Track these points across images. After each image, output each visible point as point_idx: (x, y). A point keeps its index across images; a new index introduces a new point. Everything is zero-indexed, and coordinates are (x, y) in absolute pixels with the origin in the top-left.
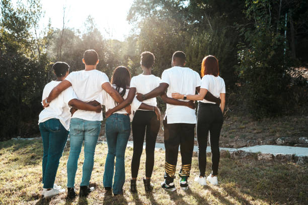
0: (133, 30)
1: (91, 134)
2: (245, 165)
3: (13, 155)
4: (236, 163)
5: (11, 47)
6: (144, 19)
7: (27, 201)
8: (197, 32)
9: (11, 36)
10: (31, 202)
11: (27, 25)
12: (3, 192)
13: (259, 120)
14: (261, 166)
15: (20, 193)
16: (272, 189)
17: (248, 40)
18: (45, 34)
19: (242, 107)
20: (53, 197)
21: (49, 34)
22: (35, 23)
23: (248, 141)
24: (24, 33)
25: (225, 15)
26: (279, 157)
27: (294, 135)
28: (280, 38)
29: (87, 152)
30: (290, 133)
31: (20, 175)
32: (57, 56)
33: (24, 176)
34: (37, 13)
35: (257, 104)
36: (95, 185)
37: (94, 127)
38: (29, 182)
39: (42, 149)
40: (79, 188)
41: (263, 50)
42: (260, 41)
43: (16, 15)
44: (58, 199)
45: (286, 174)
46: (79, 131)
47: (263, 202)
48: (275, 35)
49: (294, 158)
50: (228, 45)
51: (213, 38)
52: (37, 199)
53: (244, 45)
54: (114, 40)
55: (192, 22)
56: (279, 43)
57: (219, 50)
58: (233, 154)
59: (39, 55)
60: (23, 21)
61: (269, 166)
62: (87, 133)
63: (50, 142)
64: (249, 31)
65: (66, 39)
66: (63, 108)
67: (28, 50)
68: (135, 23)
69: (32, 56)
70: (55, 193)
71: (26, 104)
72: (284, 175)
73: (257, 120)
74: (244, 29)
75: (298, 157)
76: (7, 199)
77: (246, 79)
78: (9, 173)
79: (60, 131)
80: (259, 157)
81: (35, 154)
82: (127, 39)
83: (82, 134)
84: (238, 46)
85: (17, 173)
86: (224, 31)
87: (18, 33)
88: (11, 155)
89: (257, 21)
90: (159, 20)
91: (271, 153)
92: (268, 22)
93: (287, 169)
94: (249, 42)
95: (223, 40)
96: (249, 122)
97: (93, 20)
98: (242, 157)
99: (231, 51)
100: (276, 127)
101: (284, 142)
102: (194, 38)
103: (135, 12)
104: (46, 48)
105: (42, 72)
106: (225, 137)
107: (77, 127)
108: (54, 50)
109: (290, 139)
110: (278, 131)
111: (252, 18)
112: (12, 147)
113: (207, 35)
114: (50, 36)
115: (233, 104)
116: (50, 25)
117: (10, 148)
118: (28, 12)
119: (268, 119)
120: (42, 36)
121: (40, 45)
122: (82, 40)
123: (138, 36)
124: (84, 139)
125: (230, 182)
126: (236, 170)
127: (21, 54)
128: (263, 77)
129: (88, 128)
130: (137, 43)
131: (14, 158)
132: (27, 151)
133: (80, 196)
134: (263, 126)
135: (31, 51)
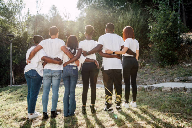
0: (81, 13)
1: (56, 78)
2: (154, 95)
3: (9, 95)
4: (148, 94)
5: (5, 28)
6: (88, 6)
7: (18, 122)
8: (122, 13)
9: (4, 21)
10: (21, 122)
11: (14, 13)
12: (4, 117)
13: (163, 67)
14: (164, 95)
15: (14, 117)
16: (171, 108)
17: (155, 16)
18: (26, 18)
19: (152, 60)
20: (35, 119)
21: (28, 19)
22: (19, 12)
23: (156, 81)
24: (12, 18)
25: (140, 2)
26: (175, 89)
27: (185, 75)
28: (175, 14)
29: (54, 90)
30: (182, 74)
31: (14, 107)
32: (34, 32)
33: (17, 107)
34: (20, 5)
35: (161, 57)
36: (60, 111)
37: (58, 74)
38: (19, 110)
39: (27, 91)
40: (50, 113)
41: (164, 22)
42: (162, 17)
43: (7, 7)
44: (37, 120)
45: (179, 99)
46: (48, 77)
47: (164, 116)
48: (172, 12)
49: (185, 89)
50: (142, 20)
51: (132, 16)
52: (25, 120)
53: (152, 20)
54: (70, 21)
55: (119, 7)
56: (175, 18)
57: (137, 24)
58: (146, 88)
59: (23, 32)
60: (11, 11)
61: (169, 95)
62: (53, 78)
63: (31, 85)
64: (155, 11)
65: (39, 22)
66: (38, 62)
67: (15, 29)
68: (83, 9)
69: (18, 33)
70: (36, 116)
71: (16, 63)
72: (178, 100)
73: (162, 67)
74: (152, 9)
75: (187, 88)
76: (6, 121)
77: (154, 42)
78: (7, 106)
79: (36, 77)
80: (163, 89)
81: (23, 94)
82: (78, 20)
83: (50, 78)
84: (149, 20)
85: (12, 106)
86: (140, 12)
87: (8, 19)
88: (8, 95)
89: (160, 4)
90: (98, 6)
91: (170, 87)
92: (167, 4)
93: (181, 96)
94: (156, 18)
95: (139, 17)
96: (157, 69)
97: (56, 8)
98: (152, 90)
99: (144, 24)
100: (174, 71)
101: (179, 80)
102: (120, 17)
103: (82, 2)
104: (27, 28)
105: (25, 43)
106: (142, 78)
107: (47, 74)
108: (32, 29)
109: (183, 78)
110: (175, 73)
111: (157, 2)
112: (9, 90)
113: (128, 15)
114: (29, 20)
115: (147, 58)
116: (28, 13)
117: (7, 91)
118: (14, 5)
119: (169, 66)
120: (24, 20)
121: (23, 26)
122: (50, 22)
123: (85, 17)
124: (52, 82)
125: (144, 105)
126: (148, 98)
127: (11, 32)
128: (165, 40)
129: (54, 74)
130: (84, 22)
131: (9, 97)
132: (18, 92)
133: (51, 117)
134: (166, 71)
135: (17, 29)
